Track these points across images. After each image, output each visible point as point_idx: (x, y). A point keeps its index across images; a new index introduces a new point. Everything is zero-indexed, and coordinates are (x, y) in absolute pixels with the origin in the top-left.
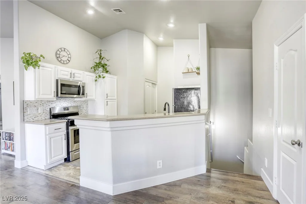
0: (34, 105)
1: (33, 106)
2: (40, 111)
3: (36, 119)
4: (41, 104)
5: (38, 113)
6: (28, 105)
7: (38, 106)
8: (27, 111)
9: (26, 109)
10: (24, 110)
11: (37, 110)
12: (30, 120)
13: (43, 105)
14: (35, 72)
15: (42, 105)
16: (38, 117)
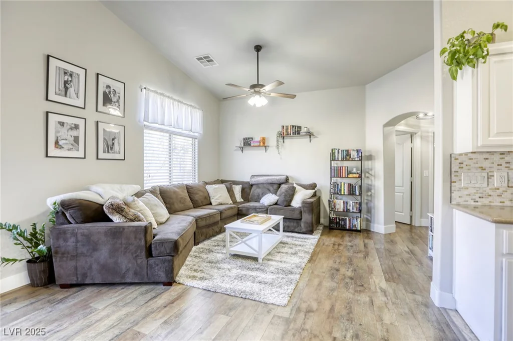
0: (477, 165)
1: (475, 168)
2: (496, 182)
3: (486, 201)
4: (503, 162)
5: (490, 187)
6: (462, 165)
7: (492, 170)
8: (460, 180)
9: (457, 174)
10: (452, 175)
11: (488, 178)
12: (466, 203)
13: (508, 165)
14: (475, 76)
15: (504, 165)
16: (490, 199)
